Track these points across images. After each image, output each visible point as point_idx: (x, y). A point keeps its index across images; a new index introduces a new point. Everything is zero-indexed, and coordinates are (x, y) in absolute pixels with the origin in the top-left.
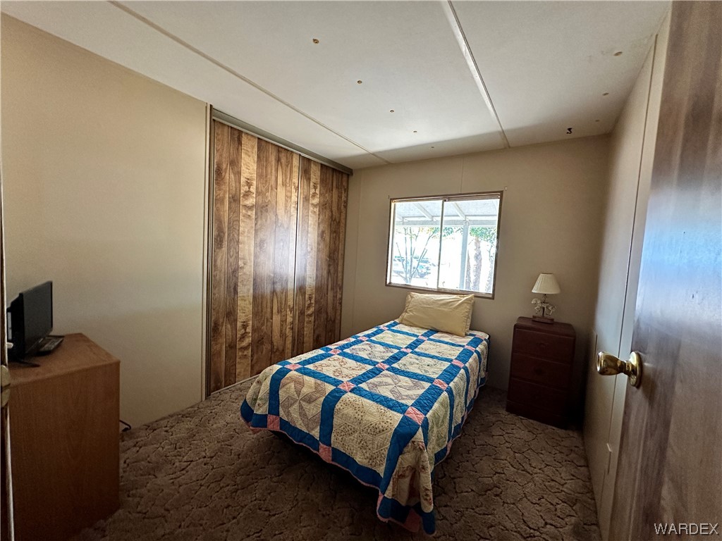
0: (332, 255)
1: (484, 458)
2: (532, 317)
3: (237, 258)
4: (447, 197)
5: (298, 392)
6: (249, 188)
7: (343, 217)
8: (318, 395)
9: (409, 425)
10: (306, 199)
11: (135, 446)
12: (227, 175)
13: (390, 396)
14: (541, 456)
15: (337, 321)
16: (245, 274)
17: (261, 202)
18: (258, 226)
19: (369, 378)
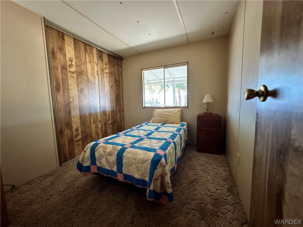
0: (117, 96)
1: (190, 170)
2: (203, 113)
3: (69, 97)
4: (166, 67)
5: (105, 152)
6: (72, 63)
7: (121, 79)
8: (114, 151)
9: (158, 156)
10: (102, 70)
11: (19, 193)
12: (58, 55)
13: (148, 147)
14: (212, 165)
15: (123, 126)
16: (74, 105)
17: (78, 70)
18: (79, 82)
19: (138, 142)
